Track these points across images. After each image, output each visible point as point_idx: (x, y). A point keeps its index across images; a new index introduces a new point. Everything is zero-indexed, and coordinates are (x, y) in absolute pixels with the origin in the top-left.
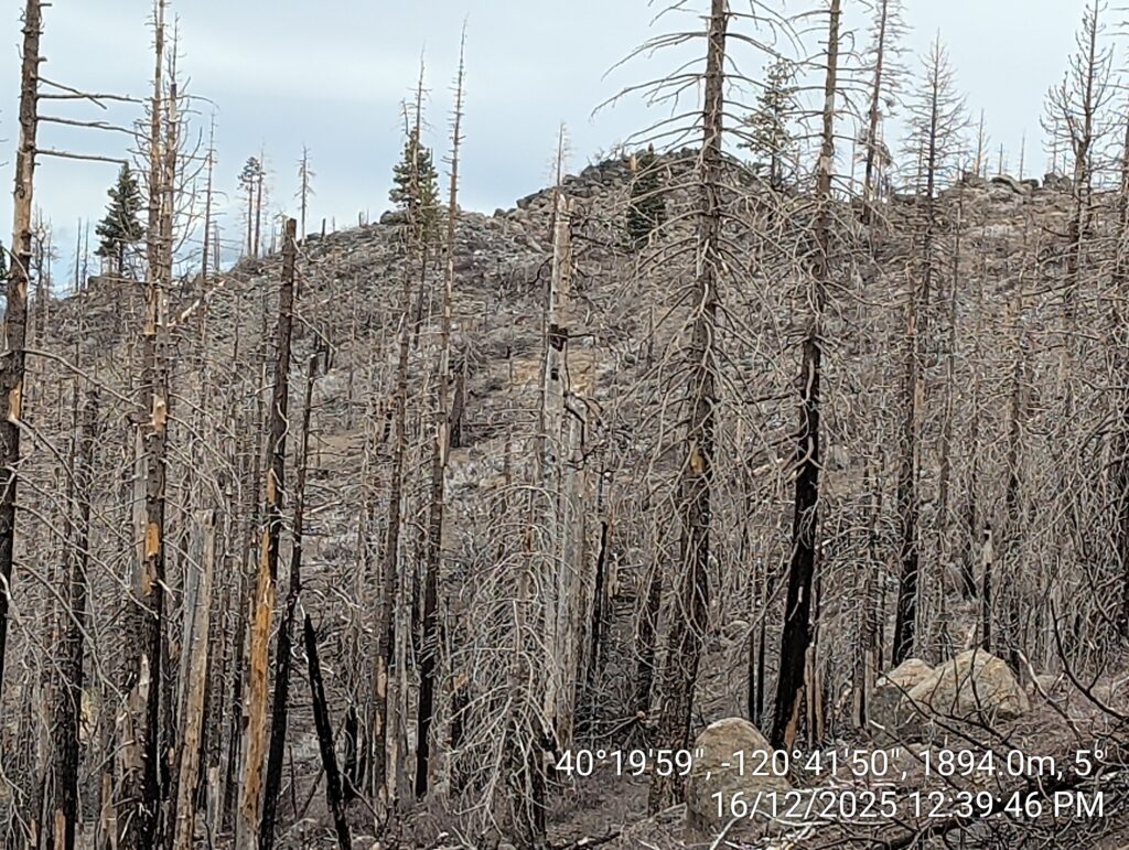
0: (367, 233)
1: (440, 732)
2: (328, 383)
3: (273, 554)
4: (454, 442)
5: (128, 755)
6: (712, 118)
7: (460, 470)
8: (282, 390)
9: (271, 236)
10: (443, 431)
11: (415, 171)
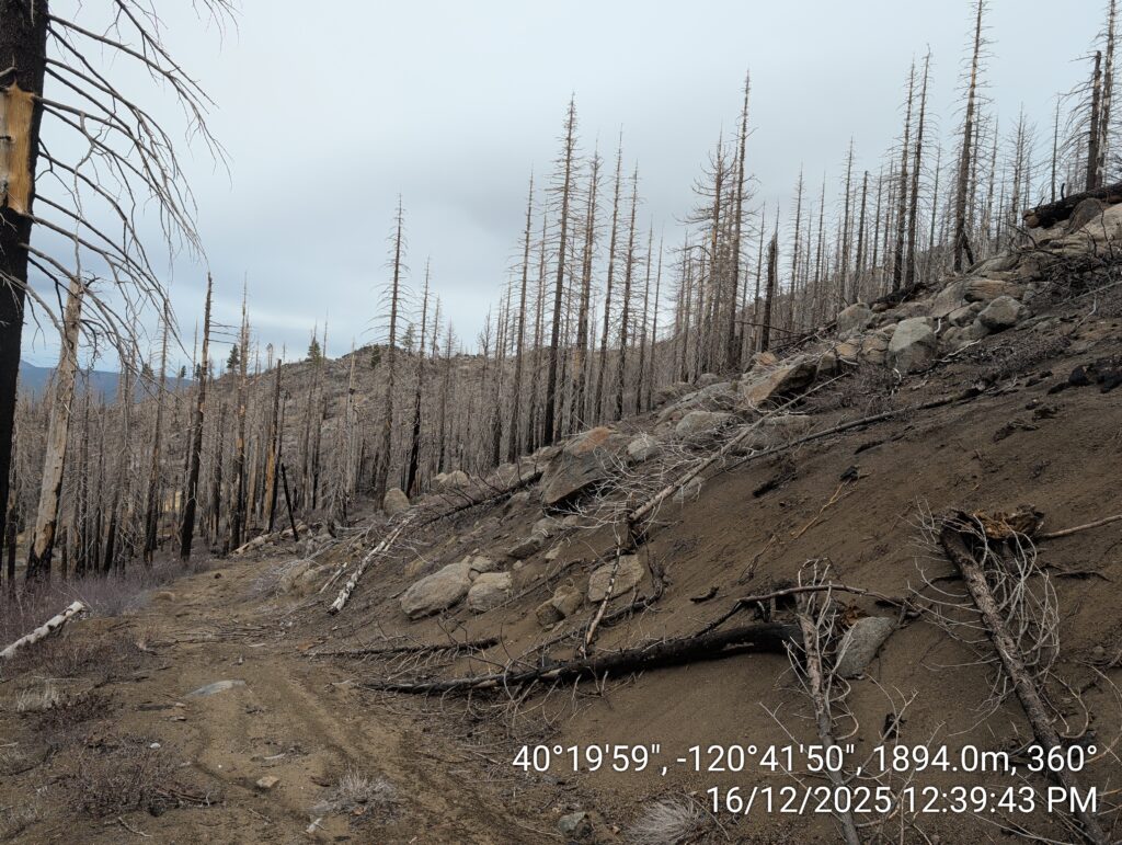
0: (301, 364)
1: (319, 492)
2: (290, 402)
3: (274, 447)
4: (324, 418)
5: (234, 500)
6: (392, 337)
7: (326, 425)
8: (277, 404)
9: (275, 364)
10: (321, 415)
11: (315, 348)
